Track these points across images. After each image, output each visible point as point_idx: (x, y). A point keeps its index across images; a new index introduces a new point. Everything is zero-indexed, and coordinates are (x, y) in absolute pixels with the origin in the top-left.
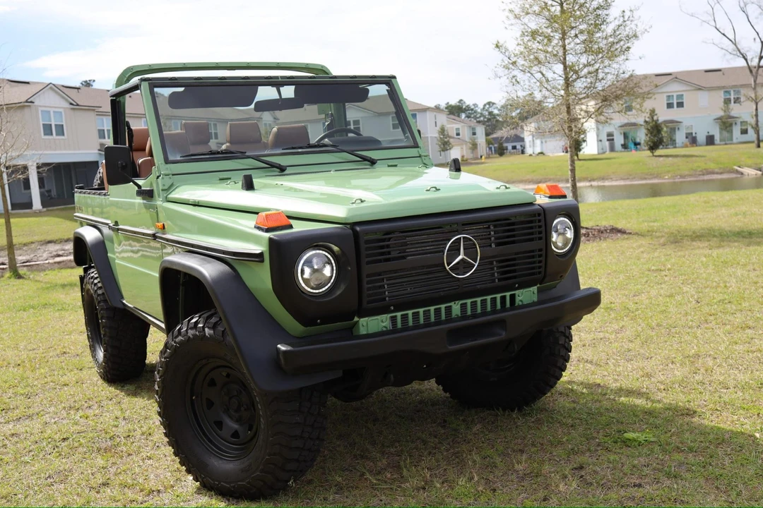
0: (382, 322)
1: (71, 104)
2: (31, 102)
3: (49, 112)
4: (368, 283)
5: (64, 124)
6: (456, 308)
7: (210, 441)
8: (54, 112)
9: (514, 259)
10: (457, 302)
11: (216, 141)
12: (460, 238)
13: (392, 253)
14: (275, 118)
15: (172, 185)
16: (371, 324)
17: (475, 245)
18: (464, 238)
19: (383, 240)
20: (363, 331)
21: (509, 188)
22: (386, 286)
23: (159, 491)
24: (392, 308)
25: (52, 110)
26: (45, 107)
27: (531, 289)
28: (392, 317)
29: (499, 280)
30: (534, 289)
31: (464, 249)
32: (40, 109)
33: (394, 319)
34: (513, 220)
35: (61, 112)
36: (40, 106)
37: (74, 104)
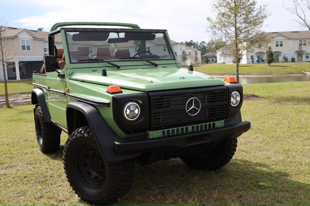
0: (159, 133)
1: (33, 37)
2: (17, 36)
3: (24, 41)
4: (154, 117)
5: (30, 45)
6: (190, 128)
7: (86, 181)
8: (26, 41)
9: (215, 108)
10: (190, 126)
11: (92, 54)
12: (193, 99)
13: (164, 104)
14: (116, 45)
15: (72, 73)
16: (154, 134)
17: (198, 102)
18: (194, 99)
19: (161, 99)
20: (151, 137)
21: (214, 78)
22: (161, 118)
23: (63, 201)
24: (163, 127)
25: (25, 40)
26: (23, 38)
27: (222, 121)
28: (163, 131)
29: (209, 117)
30: (223, 121)
32: (21, 39)
33: (164, 132)
34: (215, 92)
35: (29, 41)
36: (21, 38)
37: (35, 37)
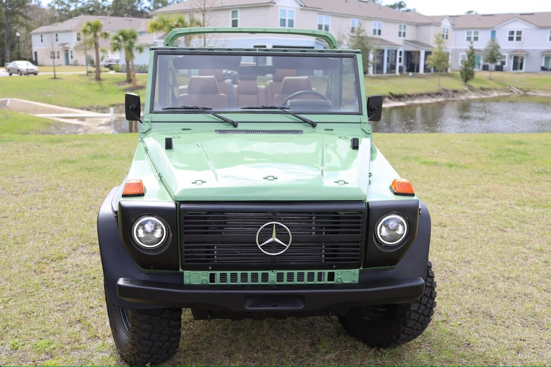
0: (203, 276)
1: (301, 6)
2: (275, 3)
3: (285, 11)
4: (186, 247)
5: (294, 19)
6: (272, 276)
8: (289, 11)
9: (337, 247)
10: (274, 271)
12: (273, 224)
13: (210, 228)
15: (150, 129)
16: (194, 277)
18: (276, 224)
19: (205, 218)
20: (186, 281)
21: (347, 183)
23: (99, 338)
24: (210, 268)
25: (287, 9)
26: (283, 7)
27: (352, 270)
28: (211, 274)
29: (325, 260)
30: (357, 271)
31: (276, 234)
32: (280, 8)
33: (212, 277)
34: (342, 214)
35: (293, 11)
36: (280, 6)
37: (303, 5)
